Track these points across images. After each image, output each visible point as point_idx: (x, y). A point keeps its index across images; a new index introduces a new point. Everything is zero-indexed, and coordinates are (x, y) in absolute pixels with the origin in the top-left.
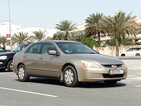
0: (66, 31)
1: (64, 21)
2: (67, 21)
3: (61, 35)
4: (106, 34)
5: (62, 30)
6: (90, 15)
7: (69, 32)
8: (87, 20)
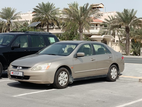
0: (8, 20)
1: (7, 9)
2: (10, 8)
3: (3, 24)
4: (55, 26)
5: (3, 18)
6: (39, 4)
7: (12, 21)
8: (35, 9)
